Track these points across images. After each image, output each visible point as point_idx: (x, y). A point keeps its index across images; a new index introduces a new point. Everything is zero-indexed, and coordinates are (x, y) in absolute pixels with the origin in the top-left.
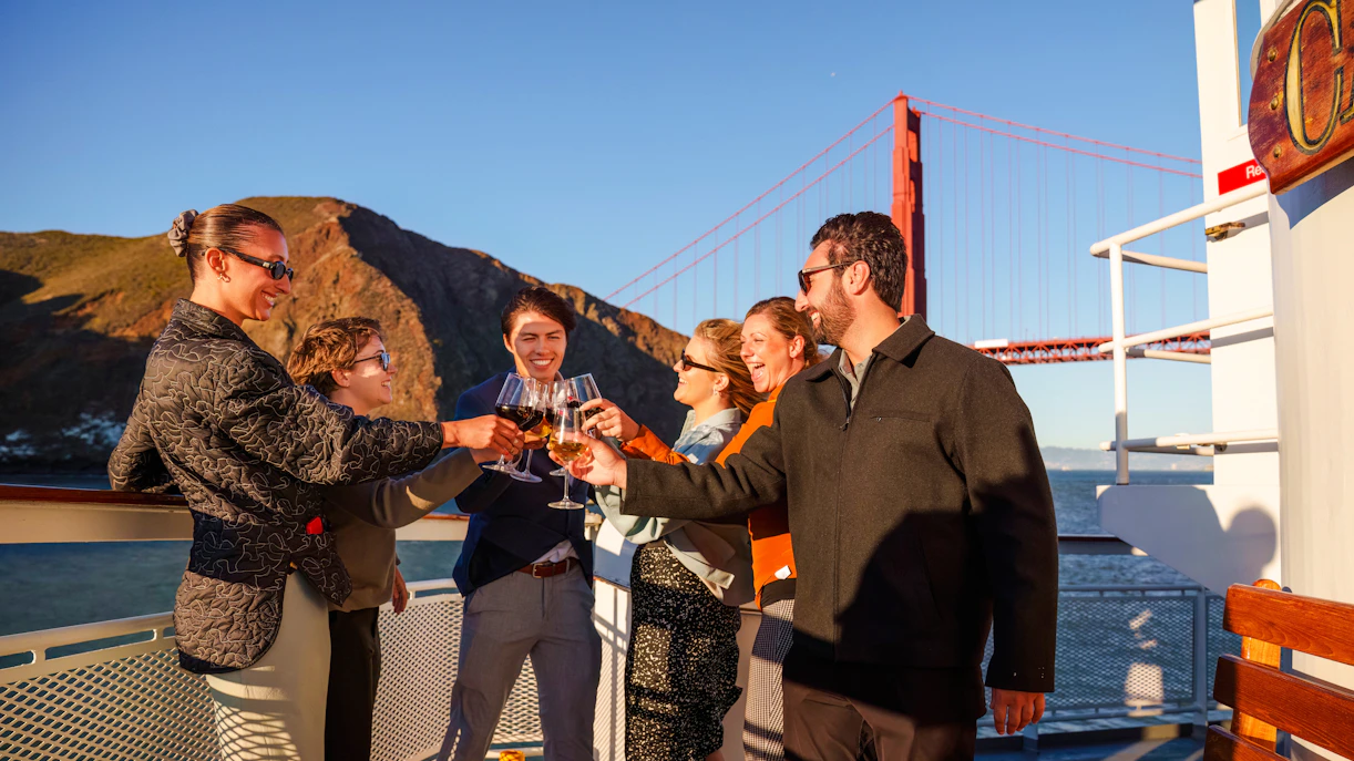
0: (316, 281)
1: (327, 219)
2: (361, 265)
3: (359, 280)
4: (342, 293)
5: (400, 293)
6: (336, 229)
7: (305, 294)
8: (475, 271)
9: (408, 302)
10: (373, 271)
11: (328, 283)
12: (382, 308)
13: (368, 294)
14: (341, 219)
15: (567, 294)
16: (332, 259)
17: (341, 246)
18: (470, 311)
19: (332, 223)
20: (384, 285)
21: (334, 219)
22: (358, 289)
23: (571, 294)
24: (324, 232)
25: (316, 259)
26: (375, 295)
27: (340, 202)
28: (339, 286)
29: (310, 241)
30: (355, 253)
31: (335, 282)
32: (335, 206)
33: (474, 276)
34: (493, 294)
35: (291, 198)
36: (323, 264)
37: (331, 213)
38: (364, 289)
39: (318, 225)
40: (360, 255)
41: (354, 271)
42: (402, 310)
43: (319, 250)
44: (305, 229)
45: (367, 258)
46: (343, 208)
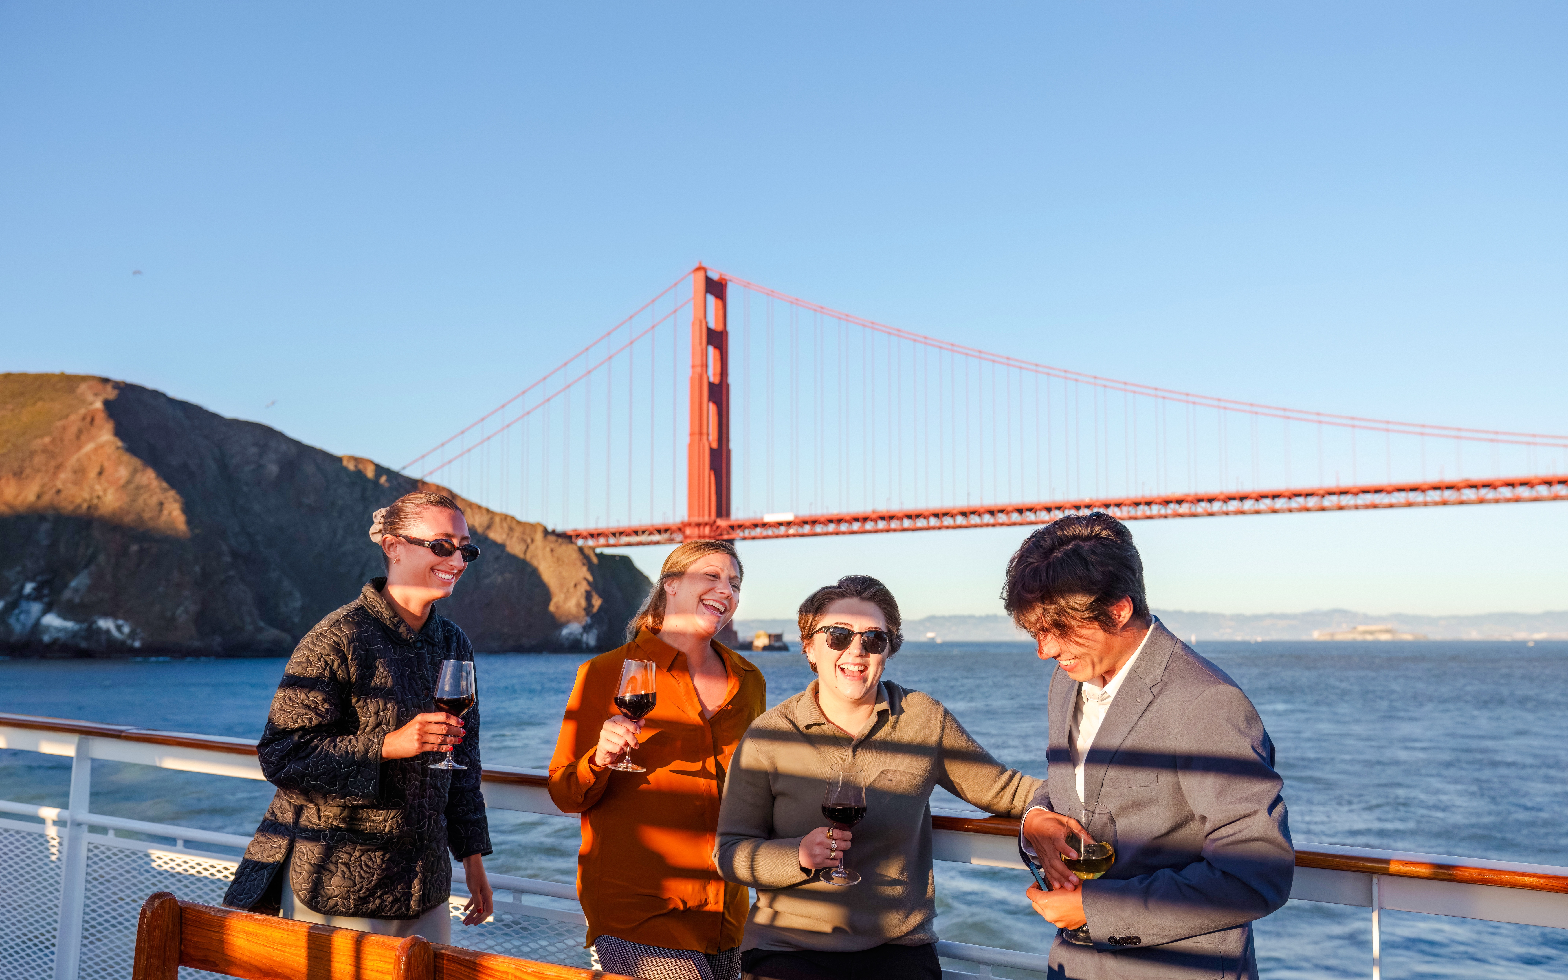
0: (80, 472)
1: (91, 404)
2: (126, 457)
3: (123, 473)
4: (106, 485)
5: (165, 485)
6: (101, 417)
7: (70, 485)
8: (255, 444)
9: (172, 493)
10: (136, 462)
11: (92, 474)
12: (145, 500)
13: (132, 486)
14: (107, 403)
15: (356, 466)
16: (96, 450)
17: (106, 435)
18: (245, 489)
19: (97, 410)
20: (149, 477)
21: (98, 405)
22: (122, 482)
23: (361, 466)
24: (89, 419)
25: (80, 448)
26: (139, 487)
27: (106, 381)
28: (103, 478)
29: (73, 430)
30: (120, 444)
31: (100, 473)
32: (99, 386)
33: (253, 450)
34: (273, 469)
35: (53, 376)
36: (88, 456)
37: (96, 395)
38: (129, 482)
39: (82, 411)
40: (126, 446)
41: (119, 463)
42: (164, 501)
43: (83, 438)
44: (67, 416)
45: (132, 449)
46: (109, 388)
